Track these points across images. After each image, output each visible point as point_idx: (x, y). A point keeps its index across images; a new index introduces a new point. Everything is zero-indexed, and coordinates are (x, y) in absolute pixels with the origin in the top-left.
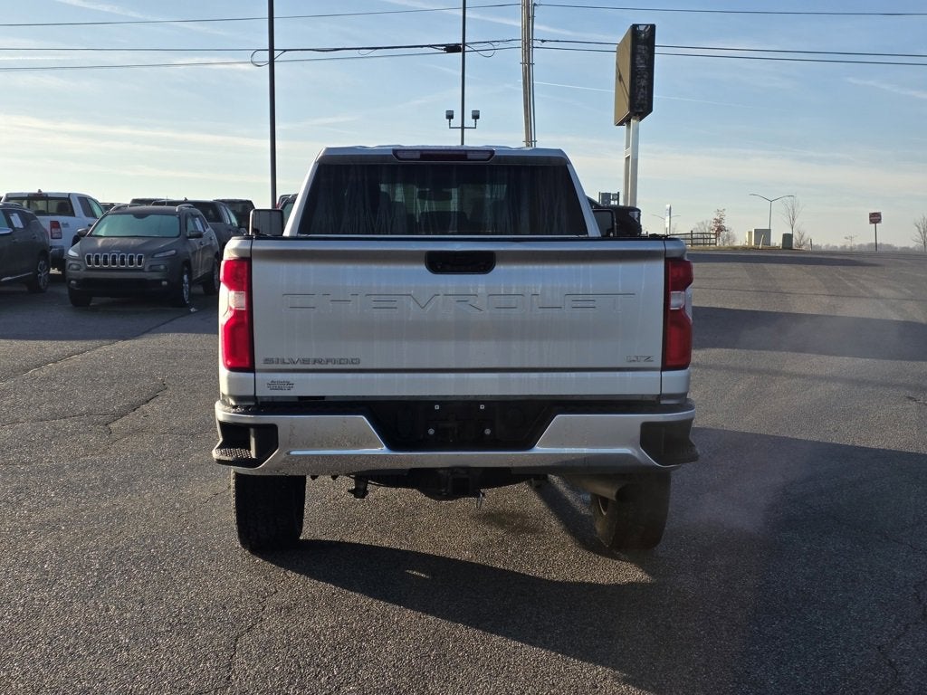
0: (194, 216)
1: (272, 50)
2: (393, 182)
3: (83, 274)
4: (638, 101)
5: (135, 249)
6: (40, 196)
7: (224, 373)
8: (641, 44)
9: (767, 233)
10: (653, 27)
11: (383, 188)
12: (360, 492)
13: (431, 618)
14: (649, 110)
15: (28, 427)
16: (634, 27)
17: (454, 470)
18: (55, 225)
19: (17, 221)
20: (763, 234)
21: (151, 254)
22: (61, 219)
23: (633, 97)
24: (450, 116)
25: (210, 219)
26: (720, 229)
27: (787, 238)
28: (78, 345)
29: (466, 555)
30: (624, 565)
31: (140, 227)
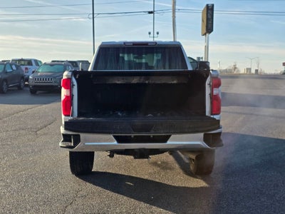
0: (68, 65)
1: (93, 14)
2: (124, 53)
3: (34, 84)
4: (209, 28)
5: (50, 76)
6: (22, 60)
7: (63, 116)
8: (210, 10)
9: (250, 69)
10: (213, 5)
11: (121, 55)
12: (111, 156)
13: (132, 200)
14: (212, 30)
15: (11, 133)
16: (207, 5)
17: (140, 149)
18: (26, 69)
19: (14, 68)
20: (249, 70)
21: (55, 78)
22: (28, 67)
23: (207, 27)
24: (150, 33)
25: (74, 66)
26: (235, 68)
27: (257, 71)
28: (31, 106)
29: (146, 177)
30: (200, 180)
31: (52, 69)
